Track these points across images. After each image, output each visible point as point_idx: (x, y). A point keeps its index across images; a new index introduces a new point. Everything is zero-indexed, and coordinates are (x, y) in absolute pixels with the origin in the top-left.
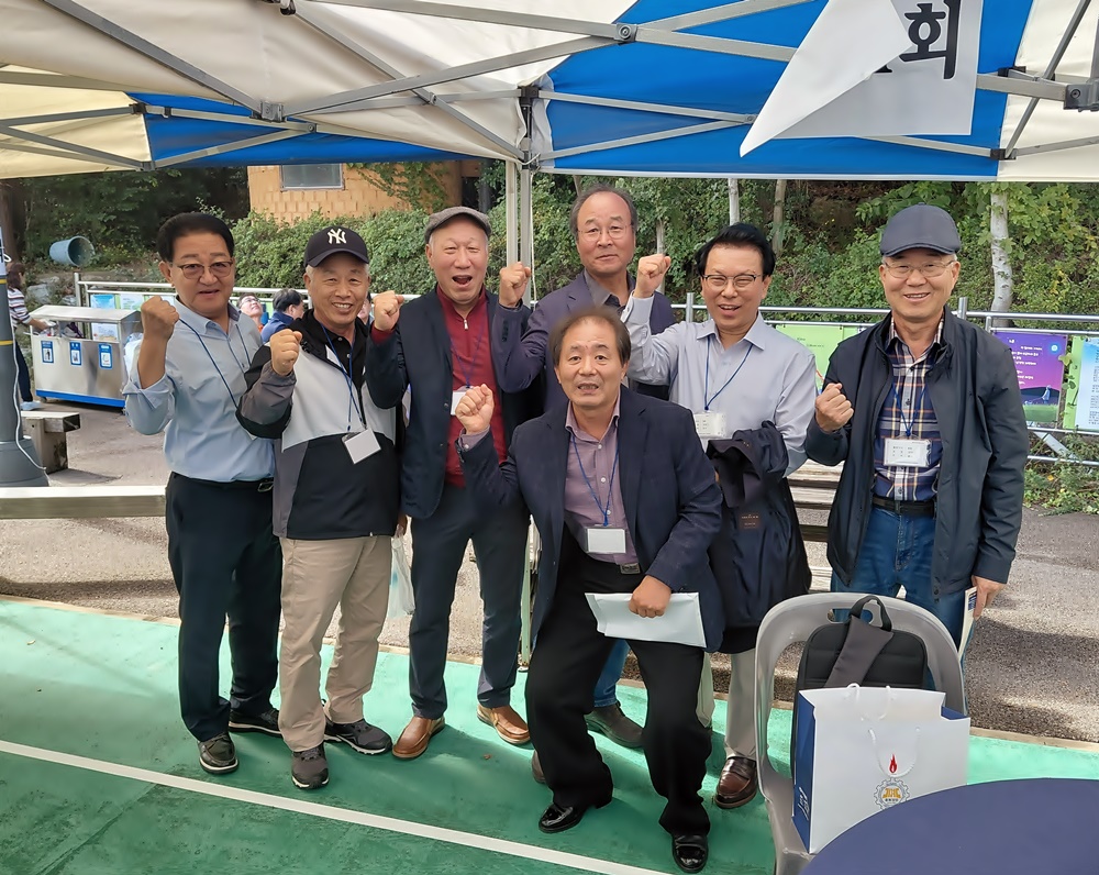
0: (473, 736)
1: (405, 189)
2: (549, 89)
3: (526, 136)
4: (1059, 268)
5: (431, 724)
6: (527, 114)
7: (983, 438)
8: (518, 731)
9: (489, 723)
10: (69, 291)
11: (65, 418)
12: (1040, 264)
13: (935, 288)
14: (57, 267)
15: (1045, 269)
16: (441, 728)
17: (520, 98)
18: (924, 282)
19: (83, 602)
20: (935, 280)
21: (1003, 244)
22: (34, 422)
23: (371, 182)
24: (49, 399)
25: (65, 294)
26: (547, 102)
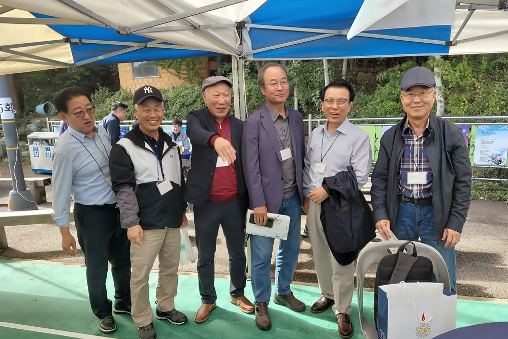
0: (229, 310)
1: (186, 76)
2: (249, 23)
3: (240, 44)
4: (464, 97)
5: (210, 306)
6: (240, 34)
7: (451, 169)
8: (249, 307)
9: (236, 305)
10: (45, 126)
11: (44, 180)
12: (456, 96)
13: (426, 103)
14: (39, 116)
15: (458, 98)
16: (215, 308)
17: (237, 27)
18: (420, 101)
19: (54, 260)
20: (426, 100)
21: (440, 88)
22: (31, 183)
23: (171, 73)
24: (38, 172)
25: (43, 127)
26: (248, 29)
